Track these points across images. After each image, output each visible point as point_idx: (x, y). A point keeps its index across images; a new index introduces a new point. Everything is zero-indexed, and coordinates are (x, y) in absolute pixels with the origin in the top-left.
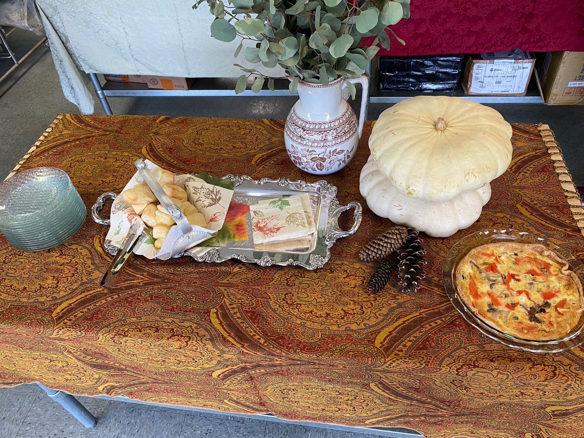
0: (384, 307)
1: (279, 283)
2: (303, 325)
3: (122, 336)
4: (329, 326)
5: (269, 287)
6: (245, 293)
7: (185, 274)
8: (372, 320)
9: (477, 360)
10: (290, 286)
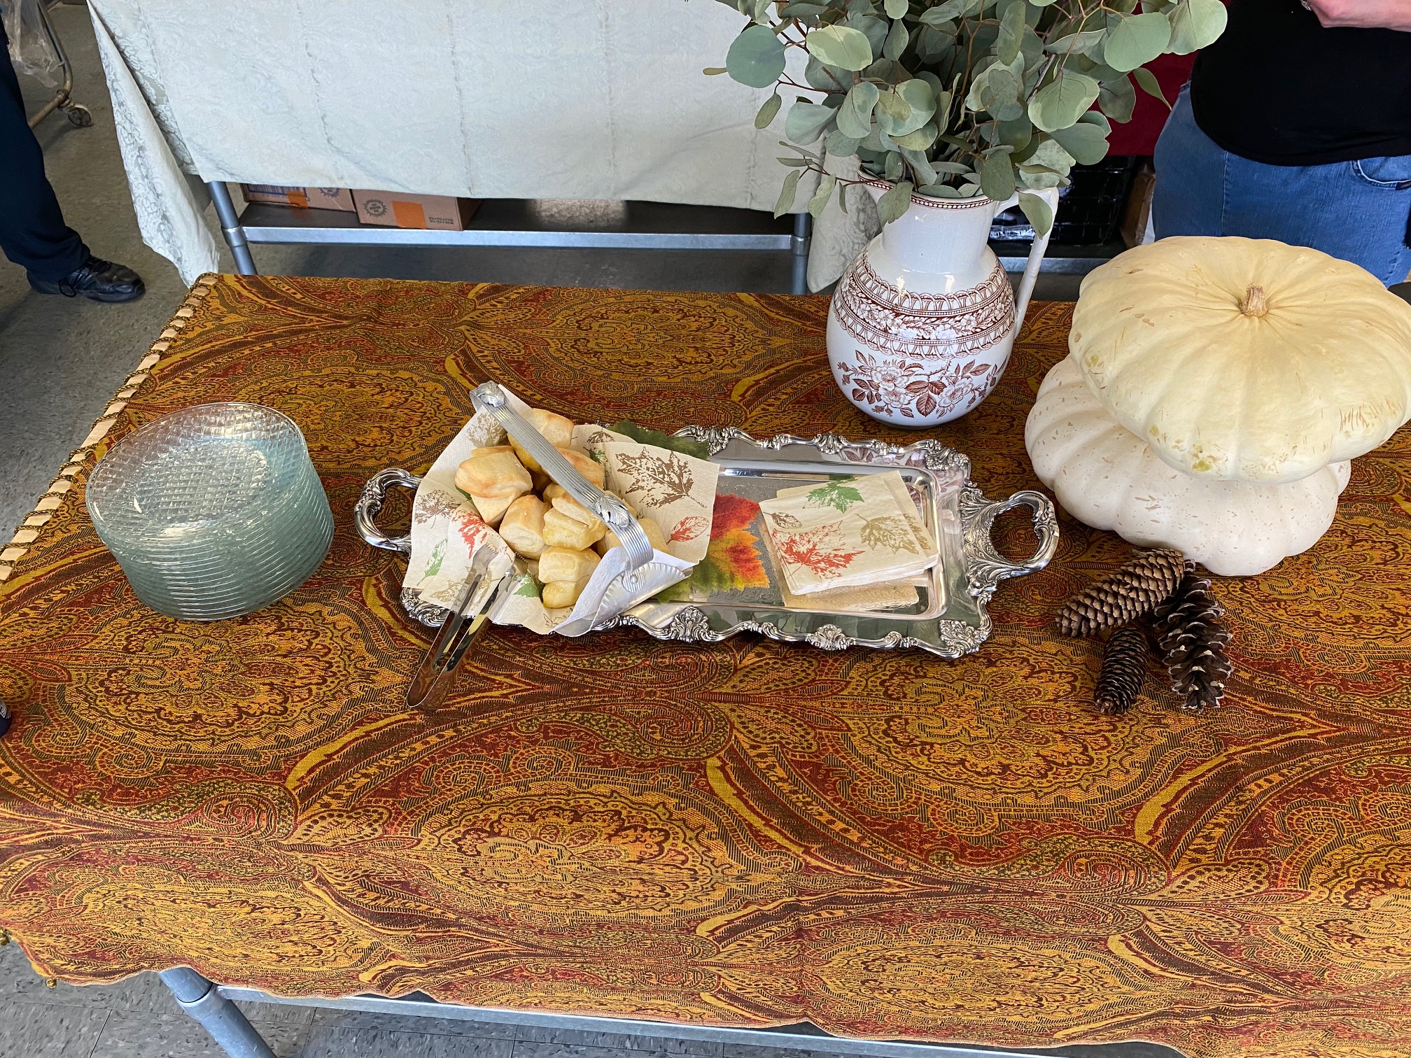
0: (1138, 746)
1: (865, 693)
2: (949, 795)
3: (484, 835)
4: (1016, 797)
5: (843, 704)
6: (785, 717)
7: (622, 671)
8: (1115, 778)
9: (1388, 870)
10: (894, 699)
